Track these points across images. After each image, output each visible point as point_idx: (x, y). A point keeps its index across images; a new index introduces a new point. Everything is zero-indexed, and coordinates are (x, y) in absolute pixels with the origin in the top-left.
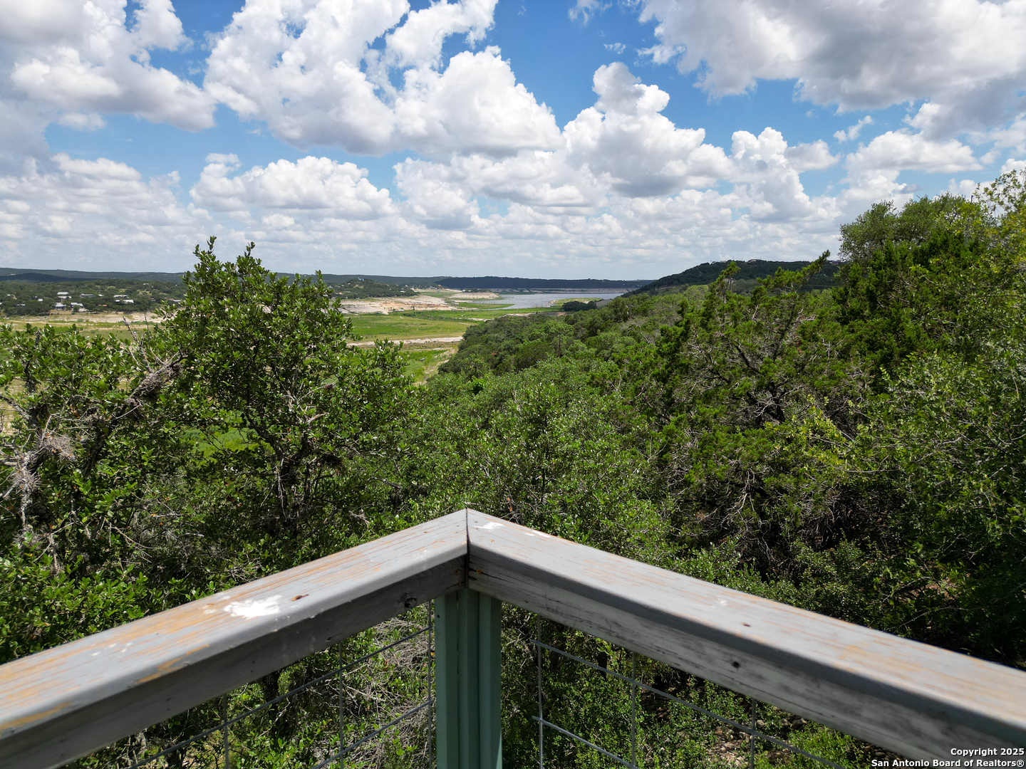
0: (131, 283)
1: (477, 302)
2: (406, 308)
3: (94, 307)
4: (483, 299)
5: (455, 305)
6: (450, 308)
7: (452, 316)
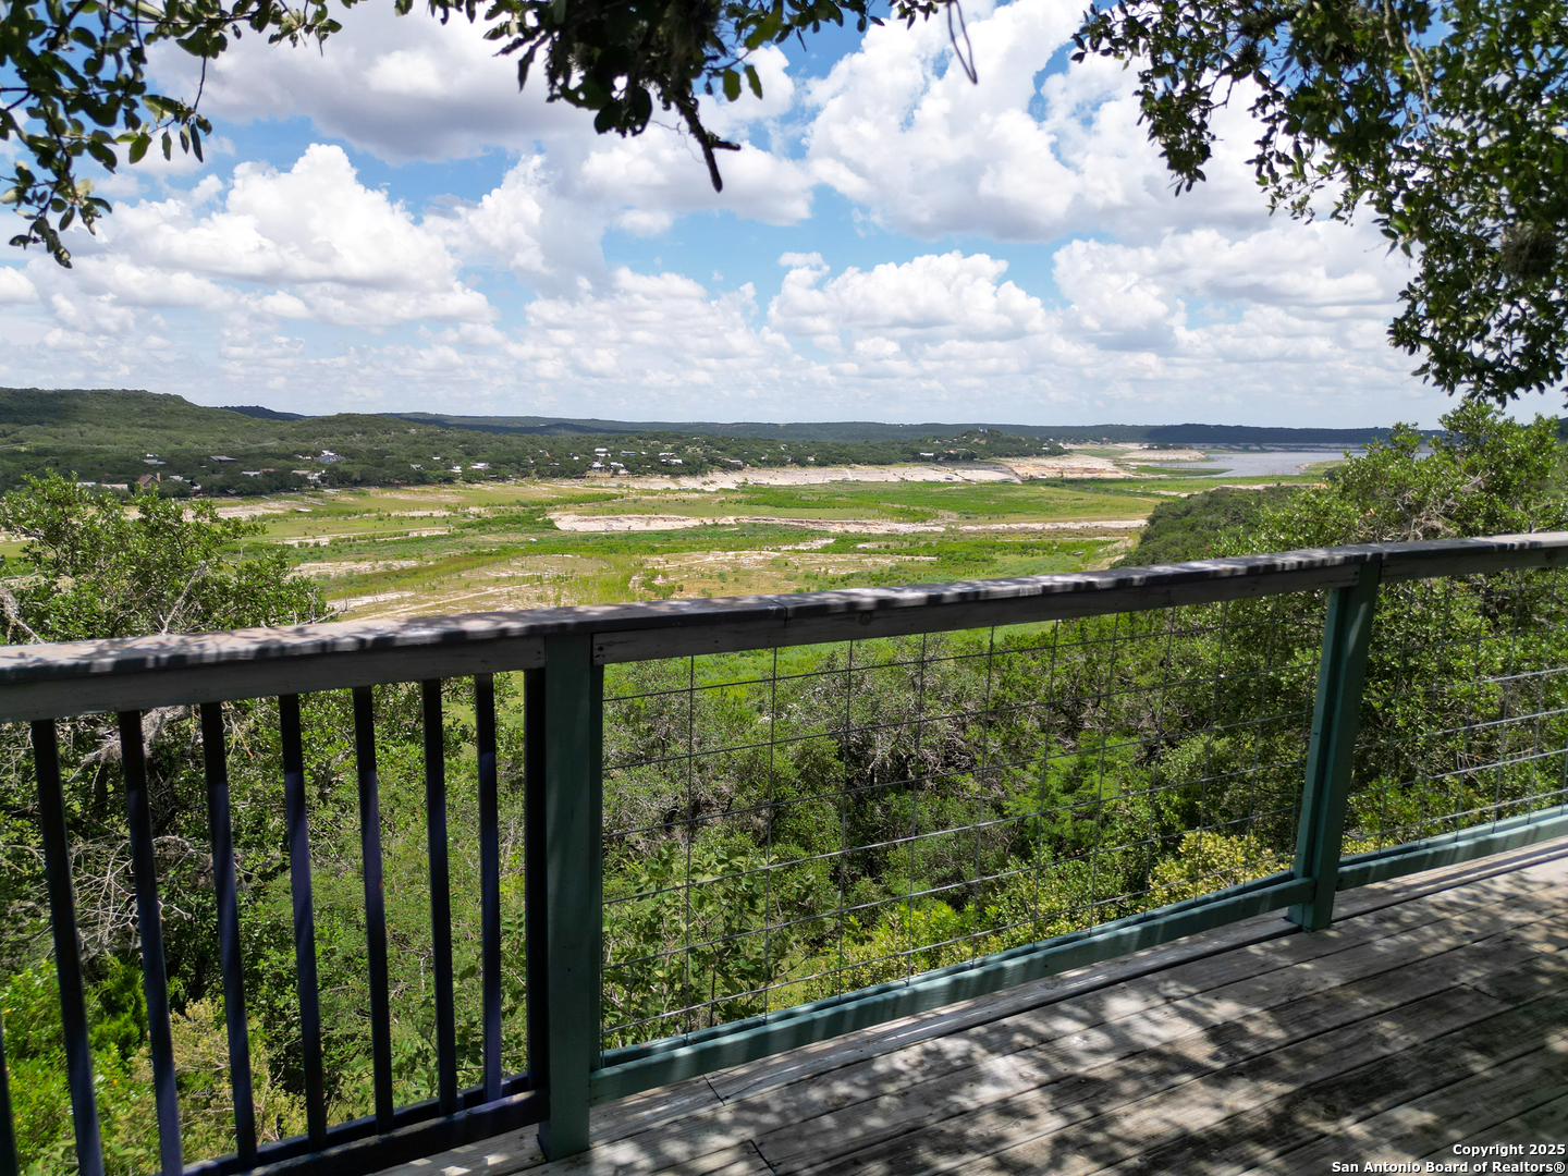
0: (679, 437)
1: (1168, 466)
2: (1051, 474)
3: (636, 468)
4: (1178, 461)
5: (1129, 471)
6: (1122, 474)
7: (1125, 487)
